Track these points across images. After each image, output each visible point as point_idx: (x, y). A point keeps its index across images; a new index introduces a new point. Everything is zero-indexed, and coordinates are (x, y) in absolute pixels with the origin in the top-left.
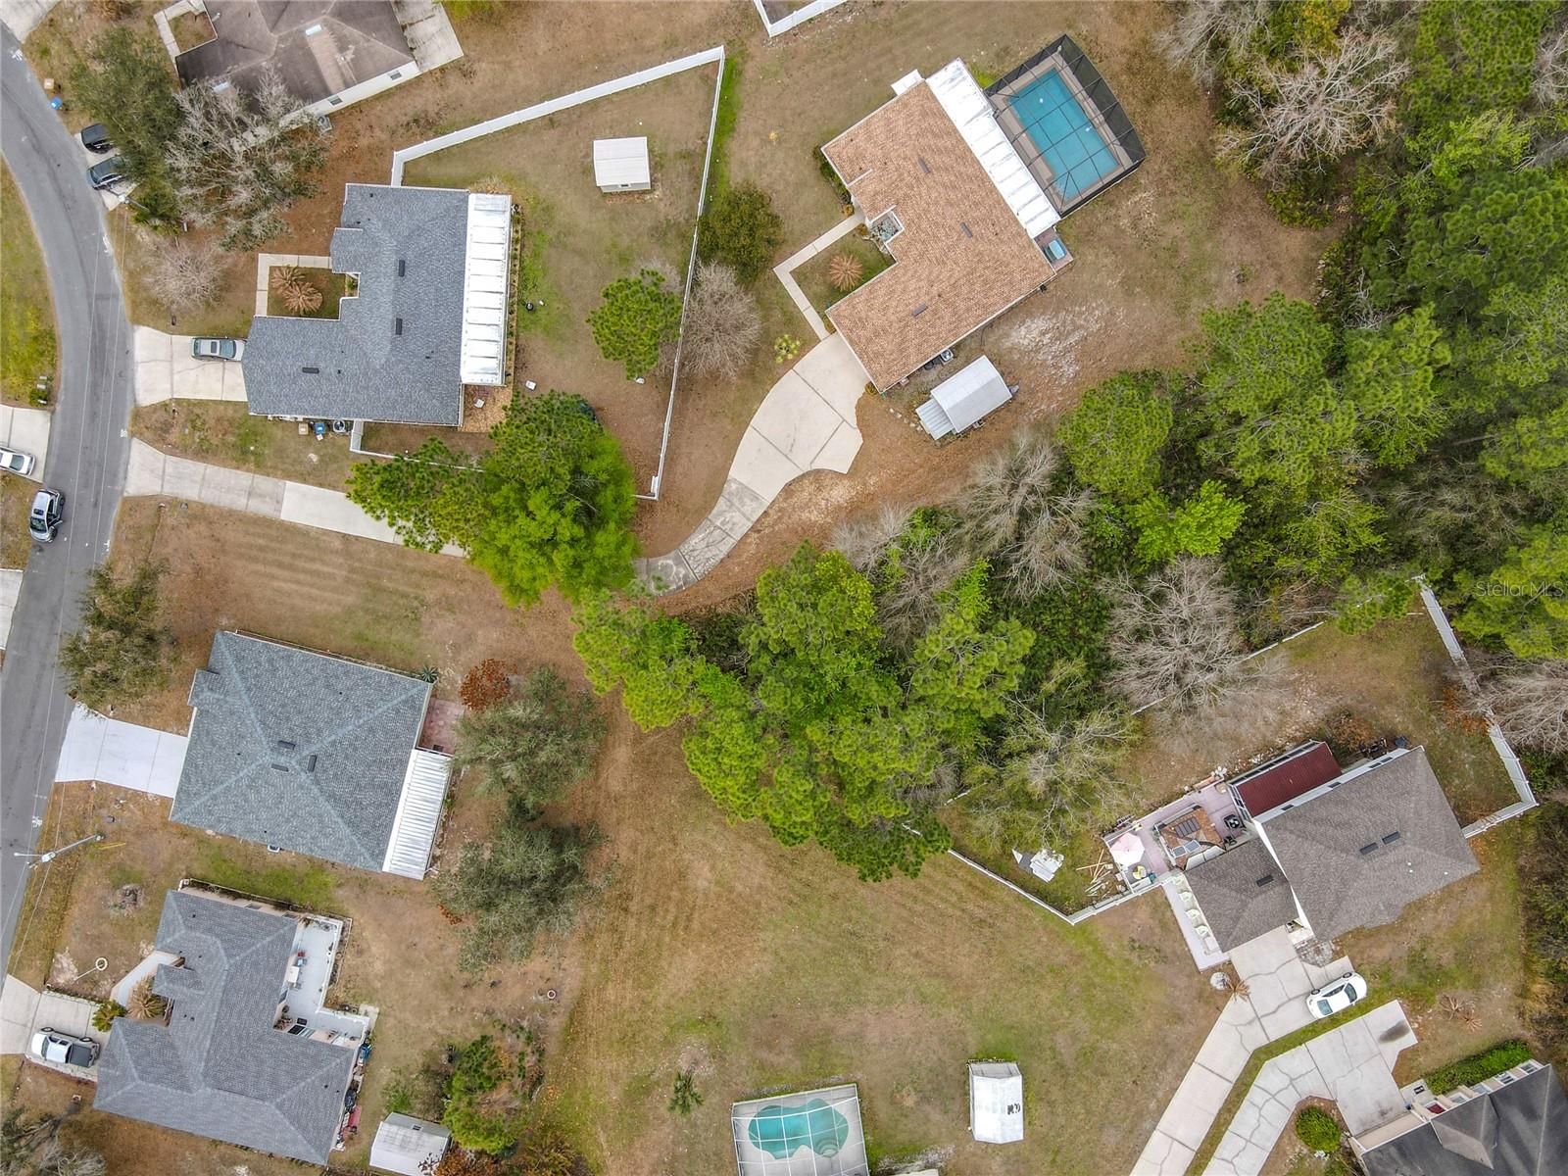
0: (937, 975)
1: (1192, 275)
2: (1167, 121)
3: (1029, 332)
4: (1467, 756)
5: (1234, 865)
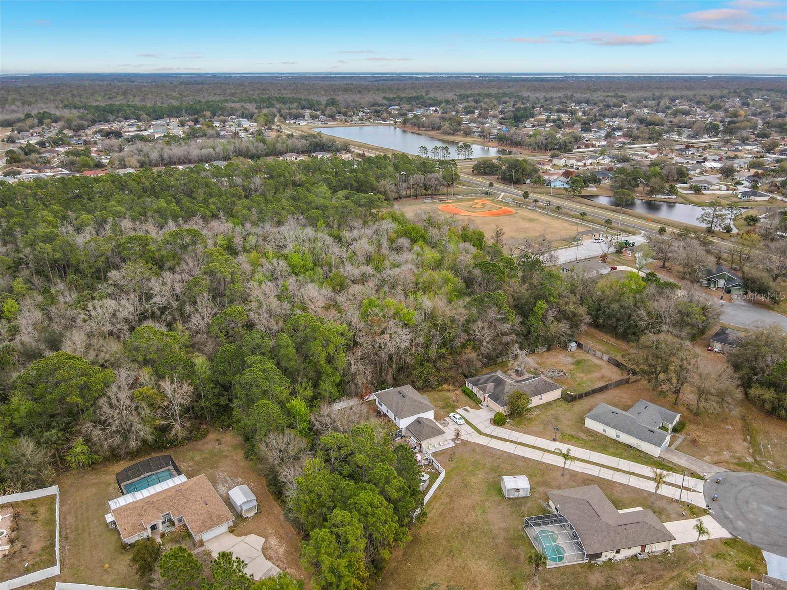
0: (474, 509)
1: (215, 454)
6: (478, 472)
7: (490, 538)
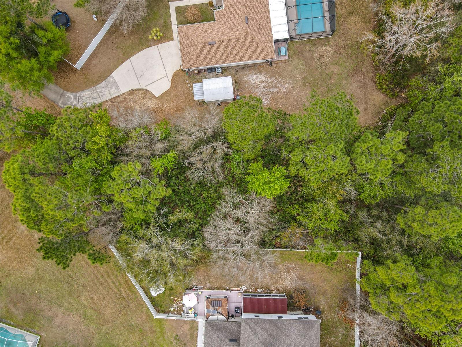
0: (95, 310)
1: (332, 90)
2: (353, 25)
3: (257, 78)
4: (342, 331)
5: (225, 328)
7: (52, 298)
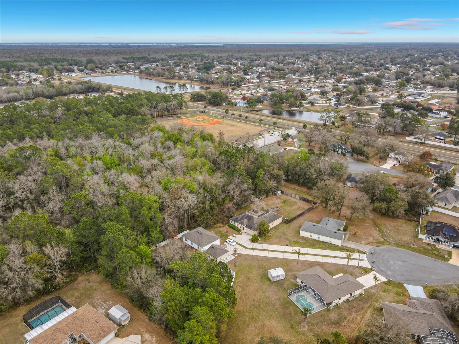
6: (252, 270)
7: (272, 306)
